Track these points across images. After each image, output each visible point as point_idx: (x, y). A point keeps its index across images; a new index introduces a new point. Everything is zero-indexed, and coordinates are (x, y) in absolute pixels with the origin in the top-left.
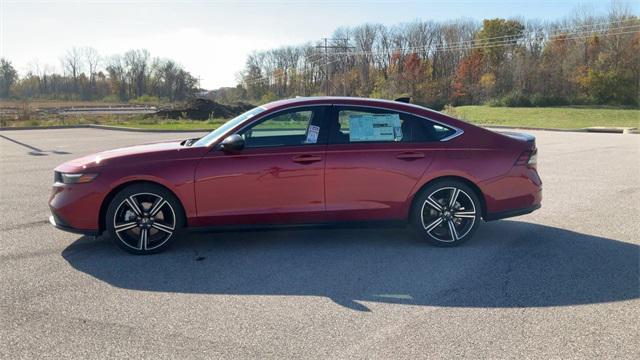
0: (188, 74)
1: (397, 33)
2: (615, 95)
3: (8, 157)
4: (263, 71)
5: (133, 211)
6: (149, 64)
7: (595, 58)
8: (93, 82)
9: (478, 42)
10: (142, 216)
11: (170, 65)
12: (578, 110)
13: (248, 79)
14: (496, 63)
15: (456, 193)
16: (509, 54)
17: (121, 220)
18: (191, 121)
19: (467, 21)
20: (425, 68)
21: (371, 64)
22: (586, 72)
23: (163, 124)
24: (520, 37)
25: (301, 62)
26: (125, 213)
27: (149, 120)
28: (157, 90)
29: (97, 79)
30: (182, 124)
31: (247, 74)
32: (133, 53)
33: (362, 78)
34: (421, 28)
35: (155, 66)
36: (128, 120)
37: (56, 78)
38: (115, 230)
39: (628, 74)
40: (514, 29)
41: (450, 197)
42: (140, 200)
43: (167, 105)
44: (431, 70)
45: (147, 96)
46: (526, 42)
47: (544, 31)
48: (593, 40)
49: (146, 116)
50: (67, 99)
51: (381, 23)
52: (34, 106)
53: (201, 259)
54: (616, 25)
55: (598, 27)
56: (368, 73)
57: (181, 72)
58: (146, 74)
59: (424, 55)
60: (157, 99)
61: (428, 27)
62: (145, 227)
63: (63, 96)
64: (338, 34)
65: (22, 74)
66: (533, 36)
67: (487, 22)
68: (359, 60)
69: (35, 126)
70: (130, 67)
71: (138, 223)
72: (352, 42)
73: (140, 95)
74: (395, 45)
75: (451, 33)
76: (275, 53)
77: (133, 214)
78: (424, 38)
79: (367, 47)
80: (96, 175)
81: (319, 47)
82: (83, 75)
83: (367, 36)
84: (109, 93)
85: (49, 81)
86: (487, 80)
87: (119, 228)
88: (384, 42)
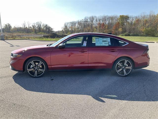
0: (51, 27)
1: (99, 18)
2: (150, 34)
3: (6, 47)
4: (68, 27)
5: (32, 65)
6: (42, 25)
7: (146, 25)
8: (29, 29)
9: (118, 21)
10: (35, 67)
11: (46, 25)
12: (142, 37)
13: (64, 29)
14: (122, 26)
15: (126, 61)
16: (126, 24)
17: (29, 68)
18: (51, 38)
19: (116, 15)
20: (106, 27)
21: (93, 26)
22: (143, 28)
23: (44, 39)
24: (128, 19)
25: (77, 25)
26: (30, 66)
27: (41, 38)
28: (44, 31)
29: (30, 28)
30: (49, 39)
31: (64, 28)
32: (38, 22)
33: (91, 29)
34: (105, 17)
35: (43, 25)
36: (36, 38)
37: (20, 28)
38: (28, 71)
39: (153, 29)
40: (127, 18)
41: (124, 62)
42: (35, 62)
43: (46, 34)
44: (107, 27)
45: (41, 33)
46: (129, 21)
47: (134, 18)
48: (145, 20)
49: (41, 37)
50: (23, 33)
51: (96, 16)
52: (15, 34)
53: (52, 80)
54: (151, 17)
55: (146, 17)
56: (92, 28)
57: (49, 27)
58: (41, 27)
59: (106, 23)
60: (43, 33)
61: (107, 17)
62: (36, 70)
63: (22, 32)
64: (85, 18)
65: (13, 27)
66: (131, 19)
67: (120, 16)
68: (90, 24)
69: (14, 39)
70: (37, 26)
71: (34, 69)
72: (89, 20)
73: (40, 32)
74: (99, 21)
75: (112, 18)
76: (71, 23)
77: (33, 66)
78: (106, 19)
79: (92, 21)
80: (22, 55)
81: (81, 21)
82: (27, 27)
83: (92, 19)
84: (32, 32)
85: (19, 29)
86: (120, 30)
87: (29, 70)
88: (96, 20)
